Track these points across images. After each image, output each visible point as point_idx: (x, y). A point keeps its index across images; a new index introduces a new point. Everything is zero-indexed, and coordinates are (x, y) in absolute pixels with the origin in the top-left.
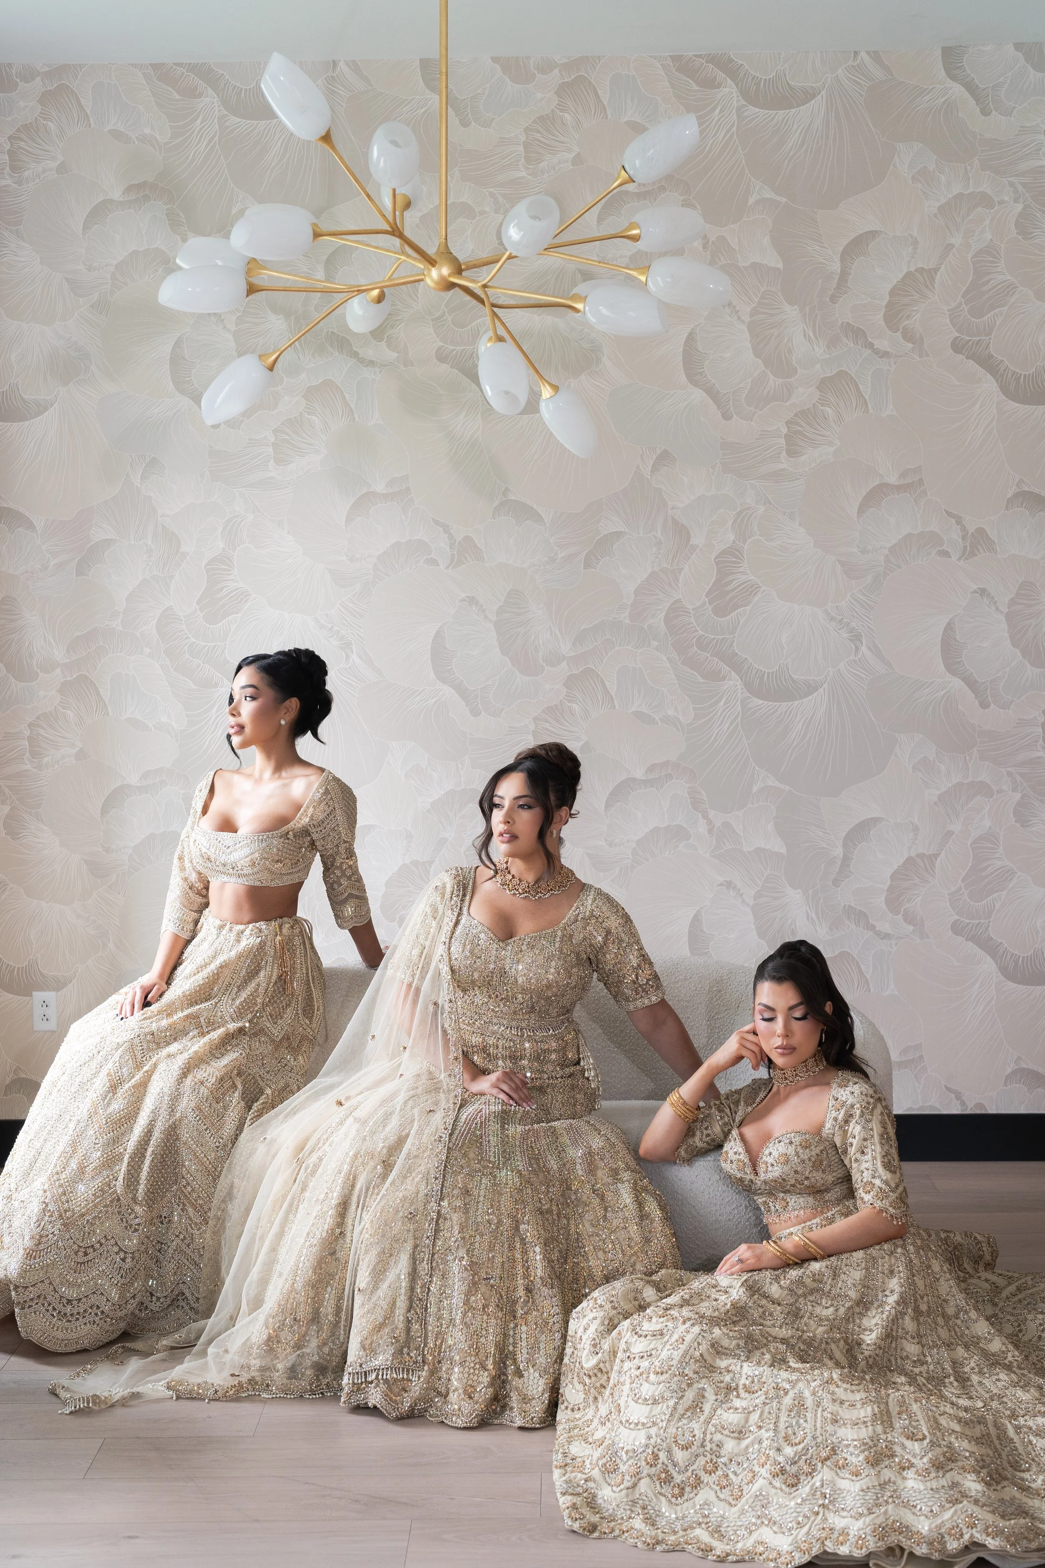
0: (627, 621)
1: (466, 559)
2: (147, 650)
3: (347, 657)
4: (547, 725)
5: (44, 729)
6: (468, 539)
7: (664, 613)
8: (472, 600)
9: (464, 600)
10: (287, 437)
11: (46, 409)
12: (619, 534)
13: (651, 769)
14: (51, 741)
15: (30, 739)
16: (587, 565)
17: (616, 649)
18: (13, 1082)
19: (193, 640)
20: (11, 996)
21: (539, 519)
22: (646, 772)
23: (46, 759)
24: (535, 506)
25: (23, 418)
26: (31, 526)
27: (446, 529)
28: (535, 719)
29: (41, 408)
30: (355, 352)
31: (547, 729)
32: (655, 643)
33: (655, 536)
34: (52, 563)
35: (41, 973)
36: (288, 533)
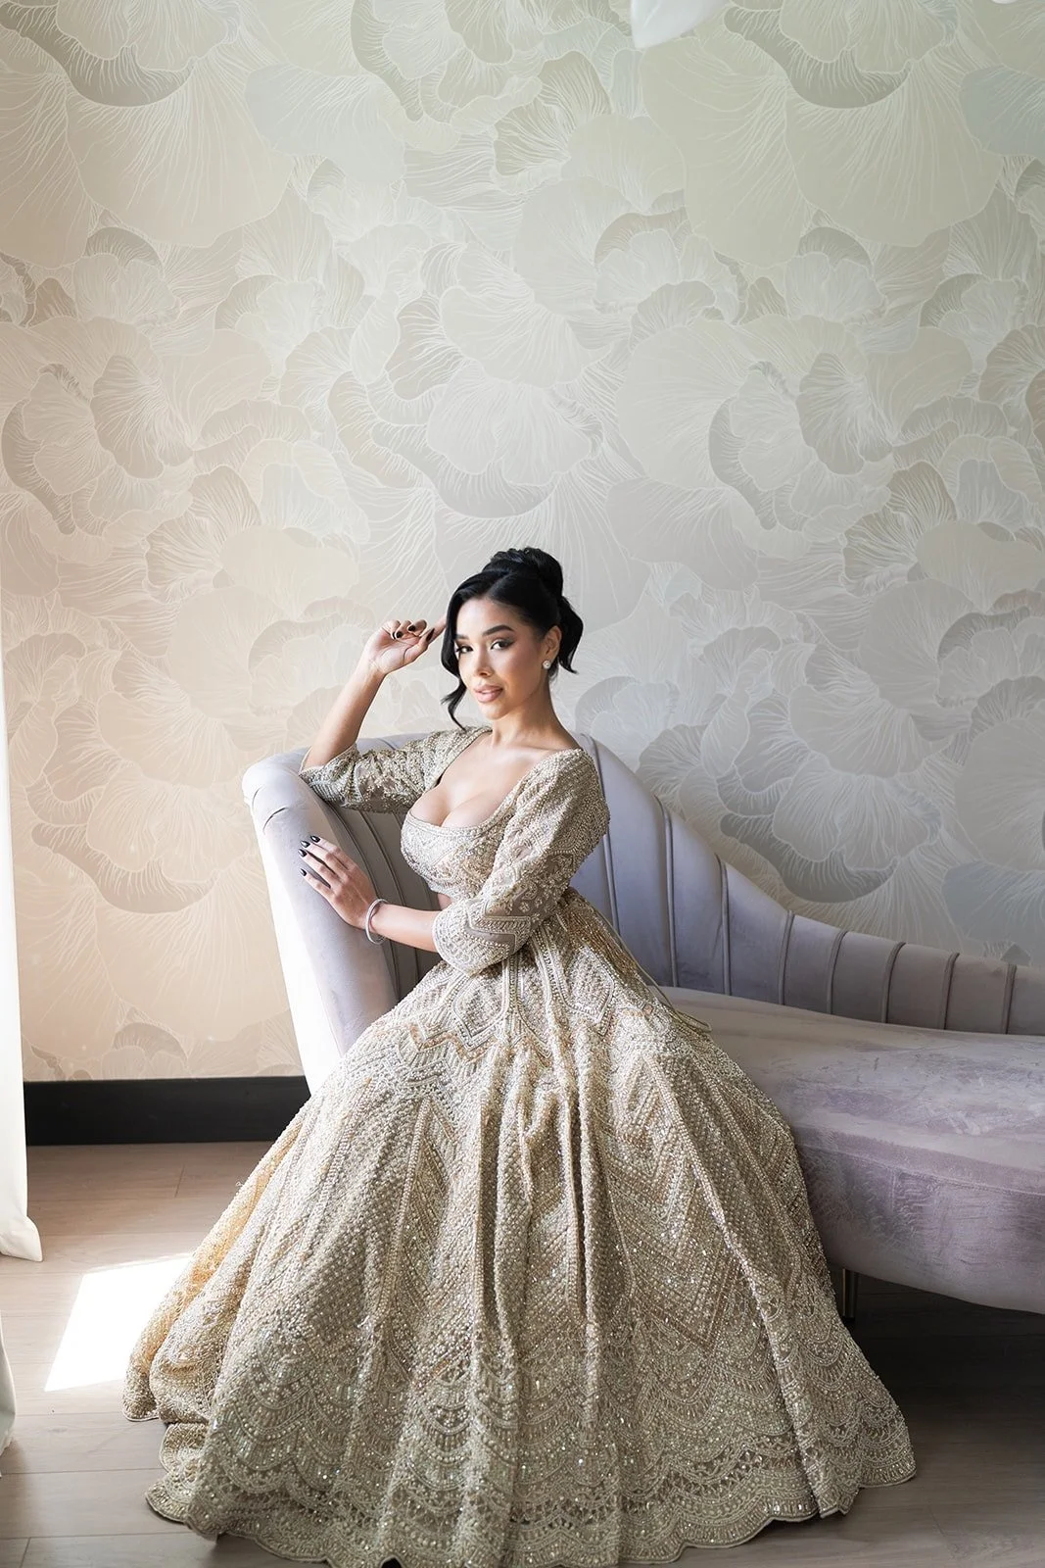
0: (977, 399)
1: (761, 311)
2: (316, 434)
3: (595, 446)
4: (864, 541)
5: (168, 542)
6: (764, 282)
7: (1027, 388)
8: (767, 368)
9: (756, 367)
10: (516, 134)
11: (174, 87)
12: (968, 279)
13: (1001, 602)
14: (180, 560)
15: (150, 557)
16: (925, 320)
17: (960, 436)
18: (127, 1029)
19: (380, 419)
20: (123, 912)
21: (862, 255)
22: (995, 605)
23: (172, 587)
24: (857, 238)
25: (142, 101)
26: (152, 256)
27: (735, 269)
28: (848, 533)
29: (167, 87)
30: (613, 13)
31: (865, 547)
32: (1012, 430)
33: (1017, 282)
34: (182, 309)
35: (166, 882)
36: (516, 271)
